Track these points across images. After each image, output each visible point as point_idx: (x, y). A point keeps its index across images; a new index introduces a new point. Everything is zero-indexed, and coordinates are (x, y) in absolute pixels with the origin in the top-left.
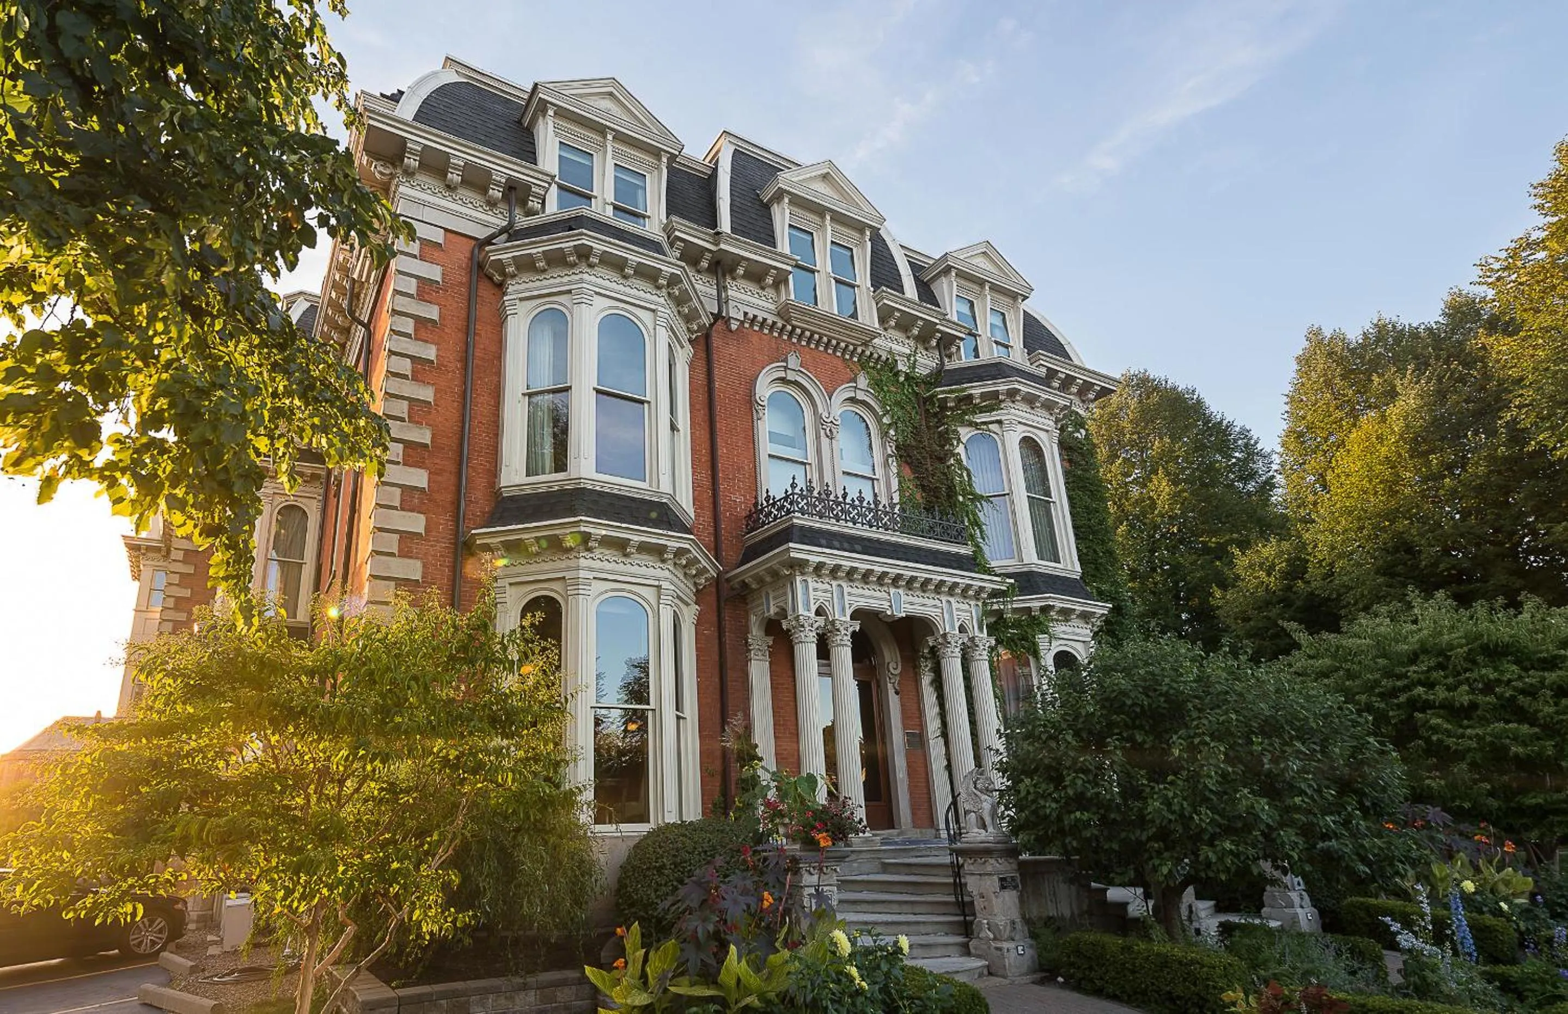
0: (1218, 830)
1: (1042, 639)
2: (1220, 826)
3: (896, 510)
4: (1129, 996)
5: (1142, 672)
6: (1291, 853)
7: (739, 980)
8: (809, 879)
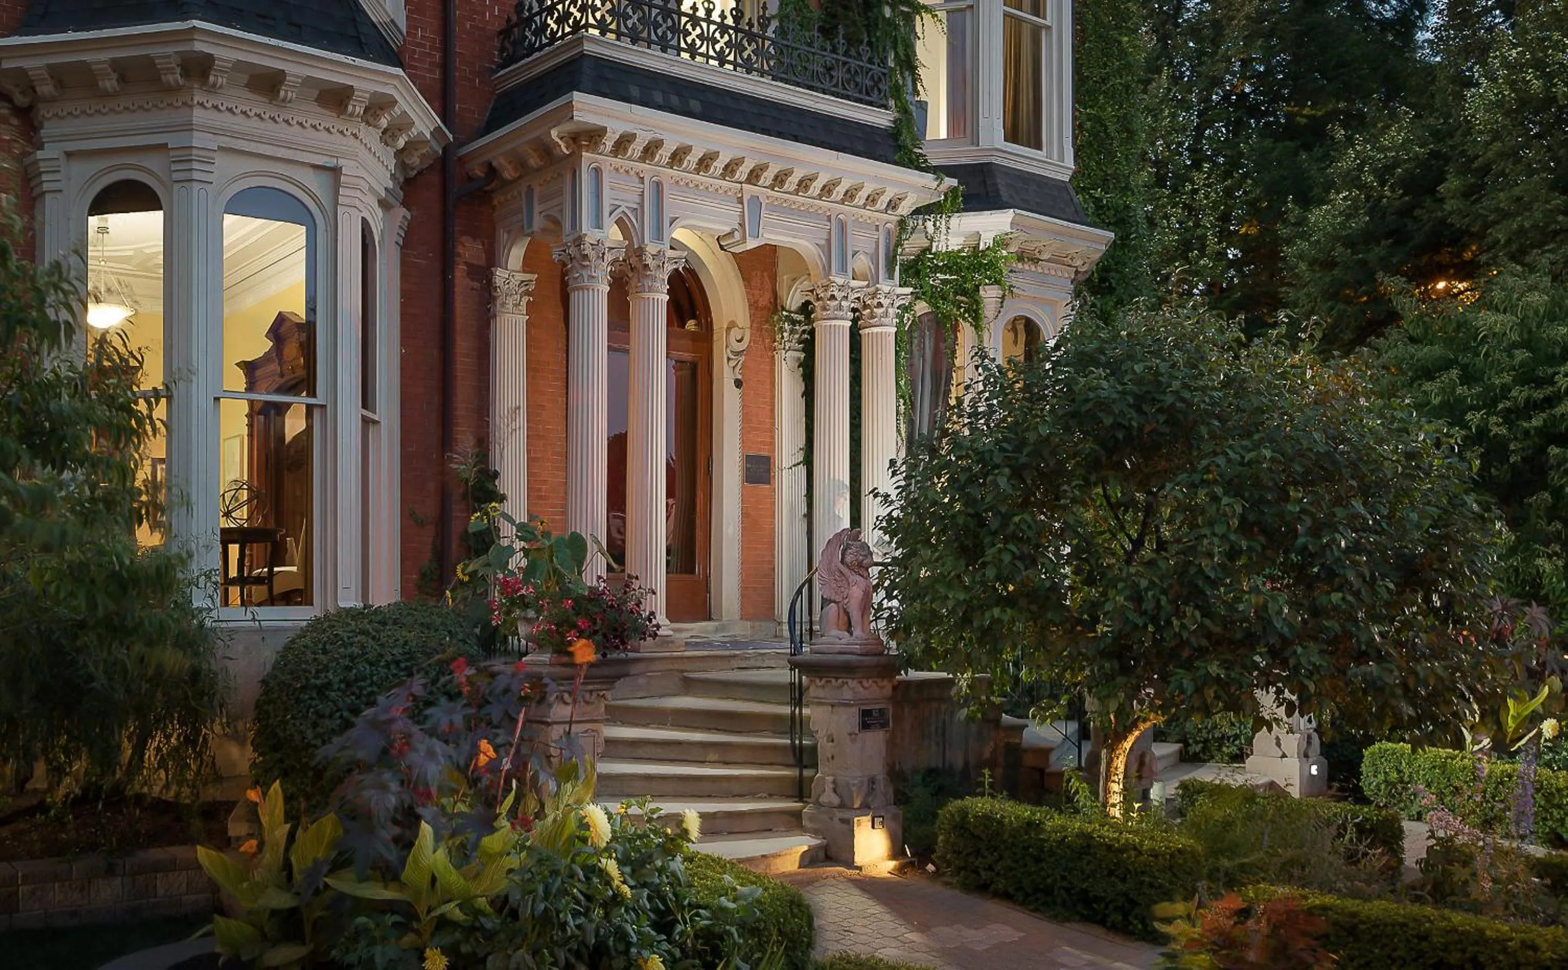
0: (1204, 643)
1: (989, 294)
2: (1209, 635)
3: (770, 34)
4: (1027, 895)
5: (1138, 368)
6: (1307, 682)
7: (434, 880)
8: (561, 711)
